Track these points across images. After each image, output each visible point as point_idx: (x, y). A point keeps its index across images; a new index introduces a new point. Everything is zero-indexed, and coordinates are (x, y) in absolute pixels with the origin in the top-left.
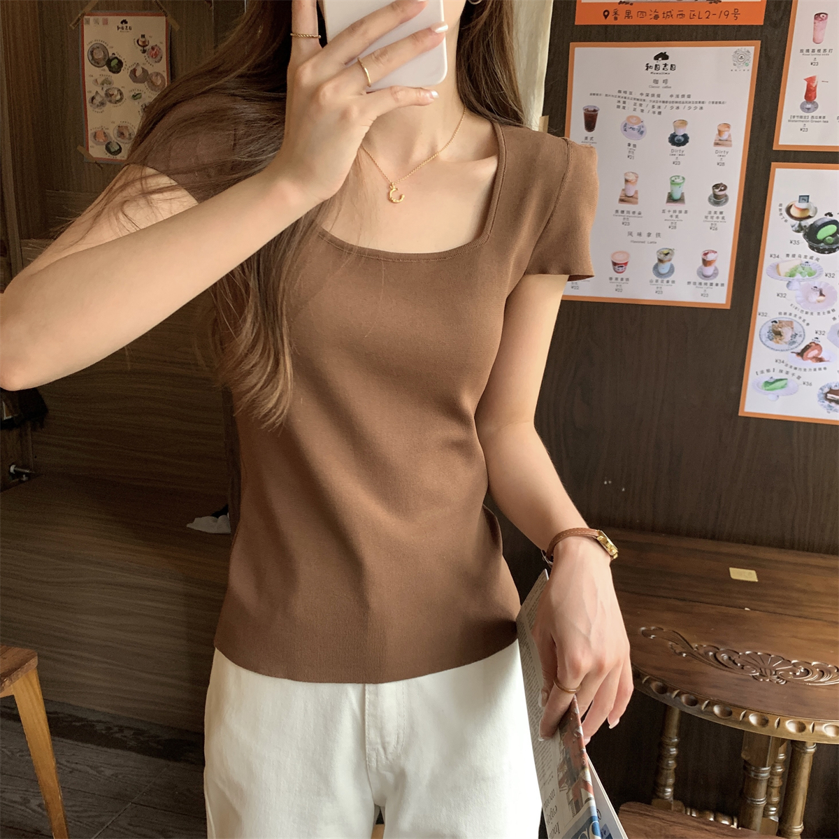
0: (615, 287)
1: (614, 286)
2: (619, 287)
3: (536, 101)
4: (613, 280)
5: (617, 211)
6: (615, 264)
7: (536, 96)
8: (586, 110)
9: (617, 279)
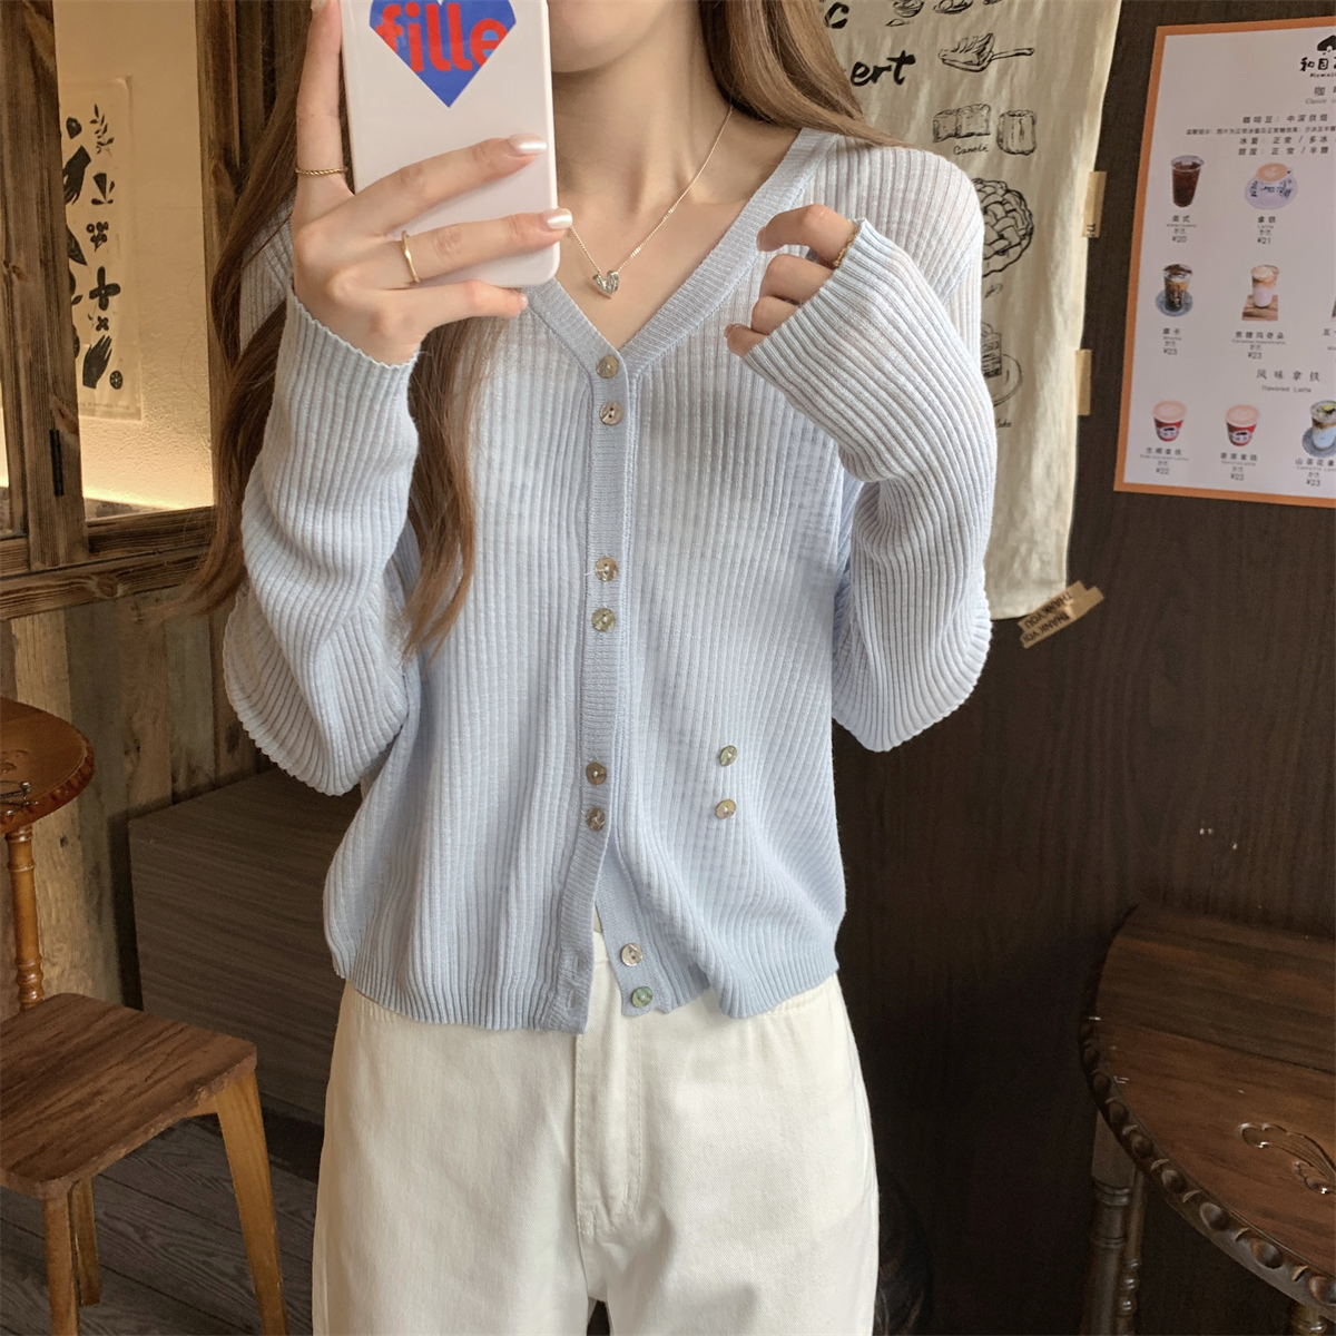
0: (1231, 471)
1: (1228, 469)
2: (1237, 472)
3: (1084, 140)
4: (1229, 458)
5: (1239, 334)
6: (1231, 429)
7: (1085, 129)
8: (1178, 165)
9: (1234, 456)
